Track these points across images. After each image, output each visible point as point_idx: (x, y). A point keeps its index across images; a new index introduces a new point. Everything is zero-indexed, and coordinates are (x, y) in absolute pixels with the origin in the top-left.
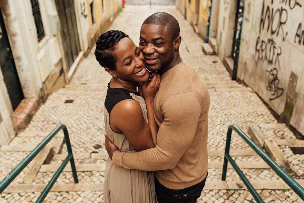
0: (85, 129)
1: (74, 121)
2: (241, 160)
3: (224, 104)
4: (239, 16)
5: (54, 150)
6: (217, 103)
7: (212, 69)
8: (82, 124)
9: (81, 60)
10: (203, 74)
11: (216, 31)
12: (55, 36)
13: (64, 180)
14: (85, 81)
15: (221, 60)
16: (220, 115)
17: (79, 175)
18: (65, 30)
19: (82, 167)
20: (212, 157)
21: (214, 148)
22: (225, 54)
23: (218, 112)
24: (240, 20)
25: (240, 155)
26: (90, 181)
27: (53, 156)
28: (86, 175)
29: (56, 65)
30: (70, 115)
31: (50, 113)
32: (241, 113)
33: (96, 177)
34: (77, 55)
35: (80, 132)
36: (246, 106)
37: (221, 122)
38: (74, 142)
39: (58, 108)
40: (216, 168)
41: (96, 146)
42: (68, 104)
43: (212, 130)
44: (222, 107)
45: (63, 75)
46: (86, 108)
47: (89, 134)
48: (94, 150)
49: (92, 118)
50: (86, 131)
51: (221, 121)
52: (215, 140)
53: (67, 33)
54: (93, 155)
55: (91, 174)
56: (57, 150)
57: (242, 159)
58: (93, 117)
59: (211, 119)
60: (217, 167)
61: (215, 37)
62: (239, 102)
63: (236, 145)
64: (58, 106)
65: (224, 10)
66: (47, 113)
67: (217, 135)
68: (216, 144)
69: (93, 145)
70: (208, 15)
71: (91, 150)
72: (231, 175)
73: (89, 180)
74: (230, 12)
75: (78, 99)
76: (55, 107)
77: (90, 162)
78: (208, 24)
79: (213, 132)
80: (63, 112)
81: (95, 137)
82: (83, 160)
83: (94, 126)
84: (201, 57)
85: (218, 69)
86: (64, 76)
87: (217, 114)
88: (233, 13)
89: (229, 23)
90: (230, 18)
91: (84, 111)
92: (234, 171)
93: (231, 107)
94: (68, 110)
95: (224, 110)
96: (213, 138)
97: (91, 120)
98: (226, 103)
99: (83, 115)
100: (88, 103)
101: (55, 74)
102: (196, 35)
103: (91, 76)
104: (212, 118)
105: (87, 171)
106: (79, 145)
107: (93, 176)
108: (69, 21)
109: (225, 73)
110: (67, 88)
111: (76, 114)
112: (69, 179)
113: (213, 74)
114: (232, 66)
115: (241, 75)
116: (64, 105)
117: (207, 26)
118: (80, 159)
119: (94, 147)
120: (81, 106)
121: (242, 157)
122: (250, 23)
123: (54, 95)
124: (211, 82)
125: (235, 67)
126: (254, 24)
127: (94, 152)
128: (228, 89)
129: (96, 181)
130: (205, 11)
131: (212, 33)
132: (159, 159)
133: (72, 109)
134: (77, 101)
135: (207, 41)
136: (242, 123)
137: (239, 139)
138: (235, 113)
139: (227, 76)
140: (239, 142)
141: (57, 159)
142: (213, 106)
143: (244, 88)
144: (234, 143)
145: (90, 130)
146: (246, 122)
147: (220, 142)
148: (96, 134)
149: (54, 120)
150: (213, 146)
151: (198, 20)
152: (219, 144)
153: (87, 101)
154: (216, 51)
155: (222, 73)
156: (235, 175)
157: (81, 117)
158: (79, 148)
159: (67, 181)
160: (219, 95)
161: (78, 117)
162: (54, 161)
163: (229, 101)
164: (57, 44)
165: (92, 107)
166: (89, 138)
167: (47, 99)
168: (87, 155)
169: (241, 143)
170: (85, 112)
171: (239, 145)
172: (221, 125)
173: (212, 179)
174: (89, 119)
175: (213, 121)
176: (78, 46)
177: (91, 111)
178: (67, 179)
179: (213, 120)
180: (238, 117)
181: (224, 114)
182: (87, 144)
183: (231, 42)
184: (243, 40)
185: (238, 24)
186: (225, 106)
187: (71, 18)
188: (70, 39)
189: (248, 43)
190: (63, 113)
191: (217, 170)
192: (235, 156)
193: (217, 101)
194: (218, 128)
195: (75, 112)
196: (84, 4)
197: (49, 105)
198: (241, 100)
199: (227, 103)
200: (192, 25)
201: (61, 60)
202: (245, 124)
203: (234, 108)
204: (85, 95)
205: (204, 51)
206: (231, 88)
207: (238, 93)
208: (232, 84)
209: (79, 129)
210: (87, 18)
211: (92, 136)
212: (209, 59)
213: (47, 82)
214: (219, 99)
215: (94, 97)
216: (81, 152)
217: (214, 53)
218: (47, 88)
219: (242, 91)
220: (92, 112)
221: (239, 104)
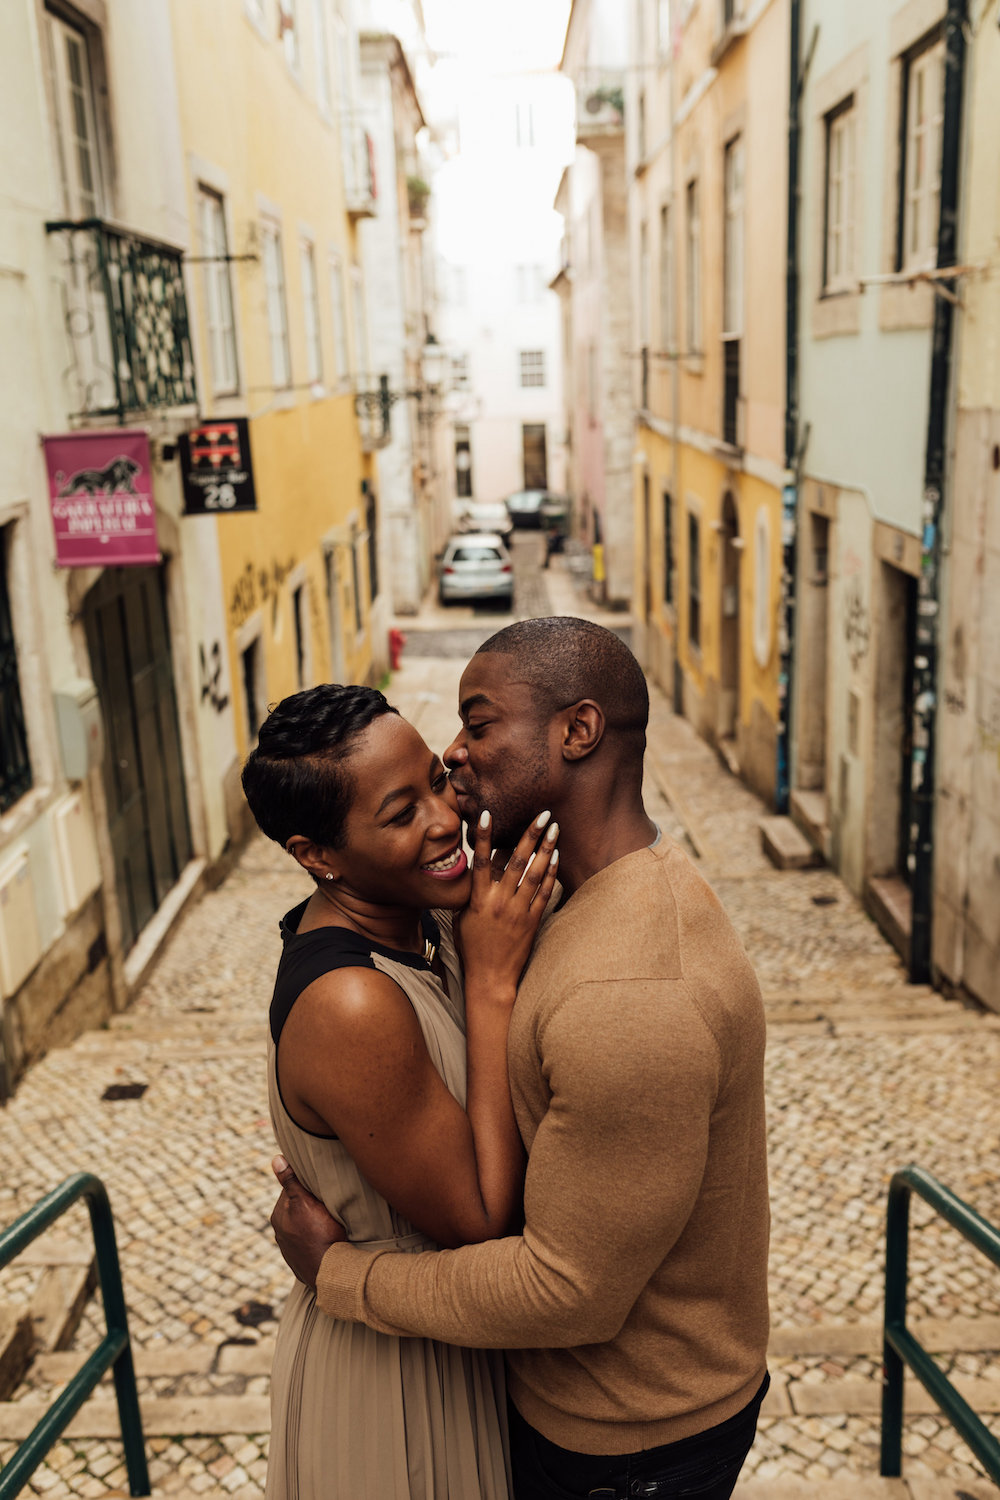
0: (196, 1225)
1: (146, 1185)
2: (979, 1375)
3: (874, 1096)
4: (917, 685)
5: (40, 1330)
6: (841, 1090)
7: (813, 932)
8: (181, 1202)
9: (190, 902)
10: (771, 957)
11: (819, 760)
12: (75, 786)
13: (75, 1482)
14: (209, 995)
15: (852, 892)
16: (859, 1151)
17: (157, 1455)
18: (124, 764)
19: (169, 1416)
20: (828, 1358)
21: (839, 1313)
22: (868, 862)
23: (848, 1135)
24: (923, 702)
25: (973, 1347)
26: (211, 1488)
27: (29, 1362)
28: (189, 1454)
29: (75, 920)
30: (127, 1155)
31: (28, 1148)
32: (962, 1140)
33: (238, 1464)
34: (176, 876)
35: (172, 1239)
36: (985, 1103)
37: (866, 1186)
38: (138, 1289)
39: (69, 1124)
40: (850, 1416)
41: (246, 1311)
42: (119, 1105)
43: (824, 1224)
44: (870, 1109)
45: (101, 969)
46: (206, 1122)
47: (212, 1249)
48: (233, 1328)
49: (231, 1171)
50: (200, 1236)
51: (866, 1180)
52: (842, 1275)
53: (132, 778)
54: (231, 1354)
55: (214, 1451)
56: (50, 1333)
57: (980, 1368)
58: (237, 1165)
59: (817, 1169)
60: (853, 1411)
61: (818, 787)
62: (950, 1084)
63: (947, 1299)
64: (69, 1116)
65: (848, 664)
66: (17, 1148)
67: (852, 1249)
68: (848, 1294)
69: (233, 1304)
70: (781, 691)
71: (222, 1330)
72: (926, 1450)
73: (202, 1481)
74: (879, 672)
75: (170, 1081)
76: (54, 1118)
77: (215, 1391)
78: (780, 728)
79: (828, 1233)
80: (92, 1141)
81: (242, 1266)
82: (178, 1379)
83: (241, 1209)
84: (756, 878)
85: (841, 934)
86: (110, 972)
87: (846, 1146)
88: (893, 677)
89: (877, 718)
90: (878, 697)
91: (194, 1135)
92: (941, 1428)
93: (911, 1109)
94: (119, 1134)
95: (876, 1122)
96: (829, 1267)
97: (228, 1178)
98: (883, 1089)
99: (187, 1155)
100: (215, 1100)
101: (65, 960)
102: (728, 782)
103: (235, 972)
104: (823, 1161)
105: (197, 1436)
106: (161, 1306)
107: (226, 1461)
108: (146, 725)
109: (876, 949)
110: (120, 1028)
111: (153, 1154)
112: (102, 1479)
113: (818, 955)
114: (902, 915)
115: (951, 959)
116: (98, 1111)
117: (776, 740)
118: (166, 1376)
119: (239, 1316)
120: (181, 1114)
121: (983, 1356)
122: (968, 717)
123: (57, 1060)
124: (808, 993)
125: (921, 918)
126: (986, 717)
127: (233, 1341)
128: (895, 1026)
129: (240, 1487)
130: (763, 672)
131: (801, 770)
132: (540, 1298)
133: (135, 1128)
134: (165, 1091)
135: (781, 807)
136: (973, 1189)
137: (964, 1269)
138: (933, 1137)
139: (883, 966)
140: (960, 1282)
141: (49, 1375)
142: (826, 1105)
143: (971, 1018)
144: (940, 1289)
145: (220, 1228)
146: (989, 1184)
147: (865, 1285)
148: (249, 1247)
149: (48, 1180)
150: (831, 1305)
151: (734, 713)
152: (860, 1293)
153: (211, 1087)
154: (827, 851)
155: (859, 949)
156: (950, 1452)
157: (177, 1165)
158: (160, 1321)
159: (94, 1488)
160: (850, 1053)
161: (162, 1168)
162: (32, 1386)
163: (902, 1080)
164: (83, 825)
165: (235, 1115)
166: (214, 1272)
167: (18, 1079)
168: (201, 1357)
169: (972, 1288)
170: (200, 1140)
171: (965, 1302)
172: (869, 1197)
173: (831, 1471)
174: (216, 1174)
175: (829, 1181)
176: (179, 835)
177: (227, 1135)
178: (94, 1476)
179: (827, 1175)
180: (949, 1159)
181: (880, 1143)
182: (200, 1299)
183: (892, 804)
184: (945, 793)
185: (918, 722)
186: (881, 1106)
187: (156, 709)
188: (144, 800)
189: (968, 803)
190: (93, 1148)
191: (854, 1424)
192: (945, 1353)
193: (839, 1080)
194: (851, 1213)
195: (149, 1142)
196: (216, 650)
197: (28, 1108)
198: (957, 1077)
199: (893, 1090)
200: (709, 736)
201: (97, 897)
202: (985, 1192)
203: (926, 1116)
204: (204, 1060)
205: (768, 850)
206: (910, 1017)
207: (942, 1041)
208: (911, 1000)
209: (164, 1224)
210: (228, 711)
211: (231, 1259)
212: (797, 890)
213: (25, 1000)
214: (851, 1071)
215: (243, 1069)
216: (170, 1341)
217: (819, 862)
218: (21, 1028)
219: (960, 1032)
220: (235, 1142)
221: (949, 1097)
